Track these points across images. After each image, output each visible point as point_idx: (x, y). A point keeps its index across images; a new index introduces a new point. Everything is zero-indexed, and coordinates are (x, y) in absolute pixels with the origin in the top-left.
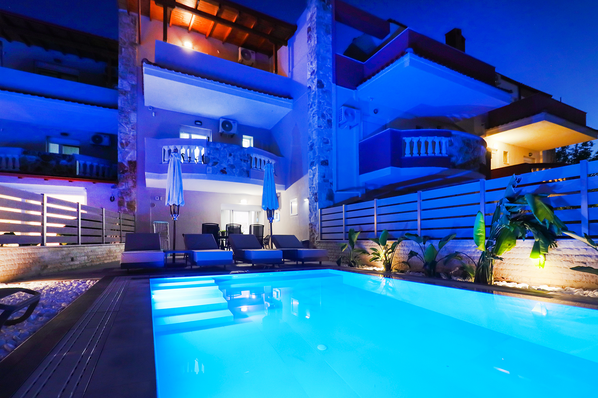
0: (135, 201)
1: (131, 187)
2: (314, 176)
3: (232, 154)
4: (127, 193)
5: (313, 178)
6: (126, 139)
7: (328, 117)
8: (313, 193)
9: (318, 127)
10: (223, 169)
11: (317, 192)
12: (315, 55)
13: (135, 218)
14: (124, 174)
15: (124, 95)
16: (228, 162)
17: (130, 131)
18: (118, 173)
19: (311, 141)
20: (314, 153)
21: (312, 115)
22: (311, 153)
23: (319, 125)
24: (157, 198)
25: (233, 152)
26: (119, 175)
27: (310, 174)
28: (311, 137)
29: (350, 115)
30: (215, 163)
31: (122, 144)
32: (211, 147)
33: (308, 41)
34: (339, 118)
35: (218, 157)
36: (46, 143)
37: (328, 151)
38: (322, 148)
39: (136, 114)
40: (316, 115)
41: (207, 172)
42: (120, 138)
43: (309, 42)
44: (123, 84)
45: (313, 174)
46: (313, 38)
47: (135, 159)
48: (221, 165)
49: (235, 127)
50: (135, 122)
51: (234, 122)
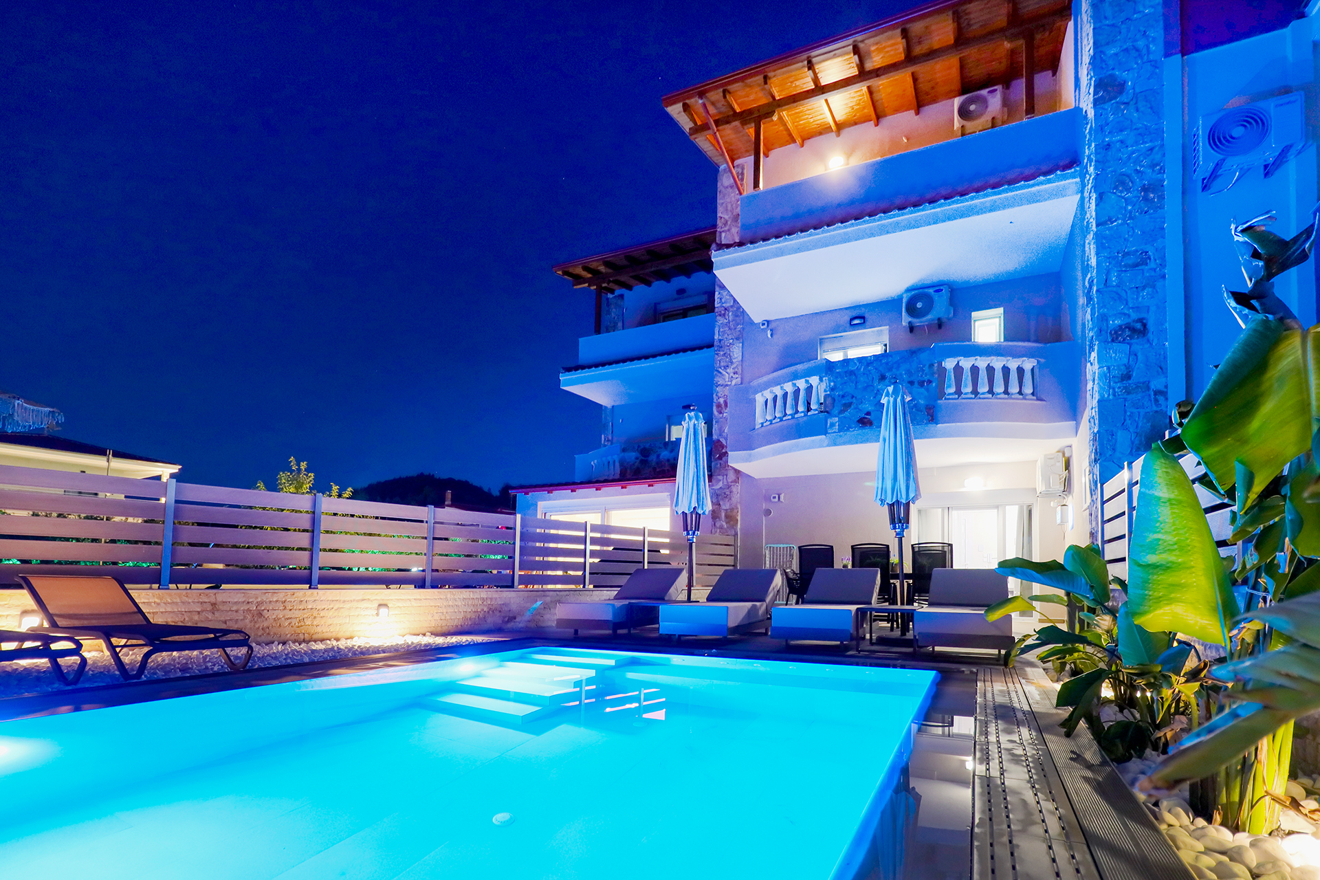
0: (737, 508)
1: (731, 482)
2: (1094, 381)
4: (727, 494)
5: (1093, 388)
6: (724, 394)
10: (865, 415)
14: (721, 459)
16: (875, 397)
17: (732, 379)
18: (714, 459)
24: (774, 498)
26: (715, 464)
27: (1088, 379)
30: (847, 406)
31: (719, 406)
32: (837, 372)
35: (851, 392)
36: (667, 426)
37: (1145, 287)
39: (740, 345)
41: (830, 431)
42: (716, 394)
44: (722, 298)
45: (1093, 375)
48: (862, 406)
49: (940, 300)
50: (740, 358)
51: (937, 291)
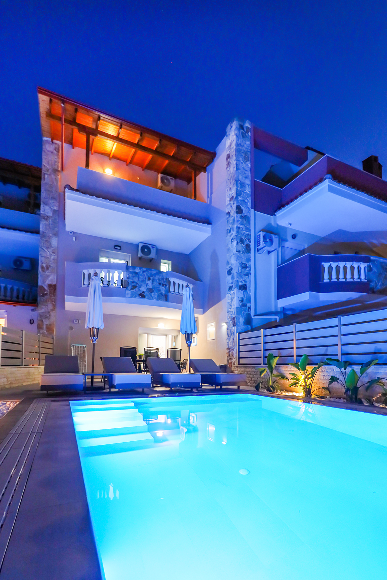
0: (54, 324)
1: (50, 310)
2: (232, 300)
3: (151, 278)
4: (46, 315)
5: (231, 302)
6: (47, 263)
7: (246, 242)
8: (231, 318)
9: (237, 251)
10: (141, 293)
11: (236, 317)
12: (234, 181)
13: (53, 341)
14: (44, 297)
15: (46, 219)
16: (146, 286)
17: (51, 255)
18: (38, 296)
19: (230, 266)
20: (233, 277)
21: (230, 240)
22: (229, 277)
23: (238, 250)
24: (76, 321)
25: (152, 277)
26: (38, 299)
27: (228, 299)
28: (230, 262)
29: (268, 240)
30: (134, 287)
31: (42, 267)
32: (130, 271)
33: (227, 167)
34: (257, 243)
35: (136, 281)
37: (246, 275)
38: (240, 272)
39: (57, 239)
40: (235, 240)
41: (126, 296)
42: (41, 261)
43: (228, 169)
44: (45, 210)
45: (232, 298)
46: (232, 165)
47: (55, 283)
48: (140, 288)
49: (153, 251)
50: (56, 245)
51: (153, 247)
